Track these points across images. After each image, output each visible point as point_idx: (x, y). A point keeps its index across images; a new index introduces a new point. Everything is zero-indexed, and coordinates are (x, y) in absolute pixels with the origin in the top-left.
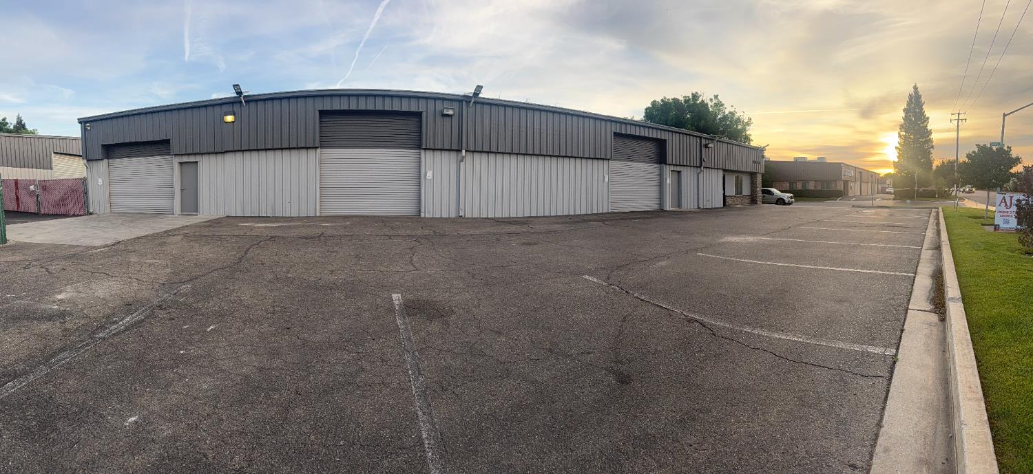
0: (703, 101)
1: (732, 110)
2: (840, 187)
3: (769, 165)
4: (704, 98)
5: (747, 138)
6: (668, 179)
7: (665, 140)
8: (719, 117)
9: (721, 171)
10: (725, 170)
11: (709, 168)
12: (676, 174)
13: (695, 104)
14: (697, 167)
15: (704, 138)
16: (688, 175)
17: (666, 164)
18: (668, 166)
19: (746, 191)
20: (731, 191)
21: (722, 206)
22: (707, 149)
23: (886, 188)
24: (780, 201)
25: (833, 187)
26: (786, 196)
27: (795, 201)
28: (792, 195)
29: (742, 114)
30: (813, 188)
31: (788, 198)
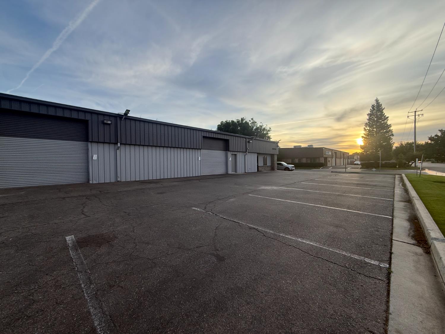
0: (246, 121)
1: (261, 125)
2: (322, 161)
3: (281, 150)
4: (247, 120)
5: (269, 137)
6: (230, 158)
7: (228, 140)
8: (254, 128)
9: (256, 154)
10: (258, 153)
11: (250, 152)
12: (234, 156)
13: (242, 123)
14: (244, 152)
15: (247, 138)
16: (240, 156)
17: (229, 151)
18: (230, 152)
19: (269, 163)
20: (261, 164)
21: (257, 171)
22: (249, 143)
23: (355, 161)
24: (287, 169)
25: (317, 161)
26: (290, 166)
27: (295, 169)
28: (293, 166)
29: (266, 126)
30: (305, 162)
31: (291, 167)
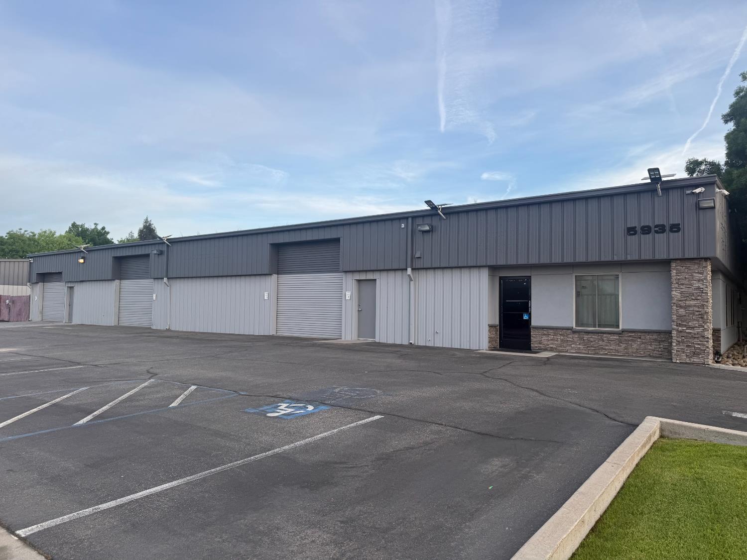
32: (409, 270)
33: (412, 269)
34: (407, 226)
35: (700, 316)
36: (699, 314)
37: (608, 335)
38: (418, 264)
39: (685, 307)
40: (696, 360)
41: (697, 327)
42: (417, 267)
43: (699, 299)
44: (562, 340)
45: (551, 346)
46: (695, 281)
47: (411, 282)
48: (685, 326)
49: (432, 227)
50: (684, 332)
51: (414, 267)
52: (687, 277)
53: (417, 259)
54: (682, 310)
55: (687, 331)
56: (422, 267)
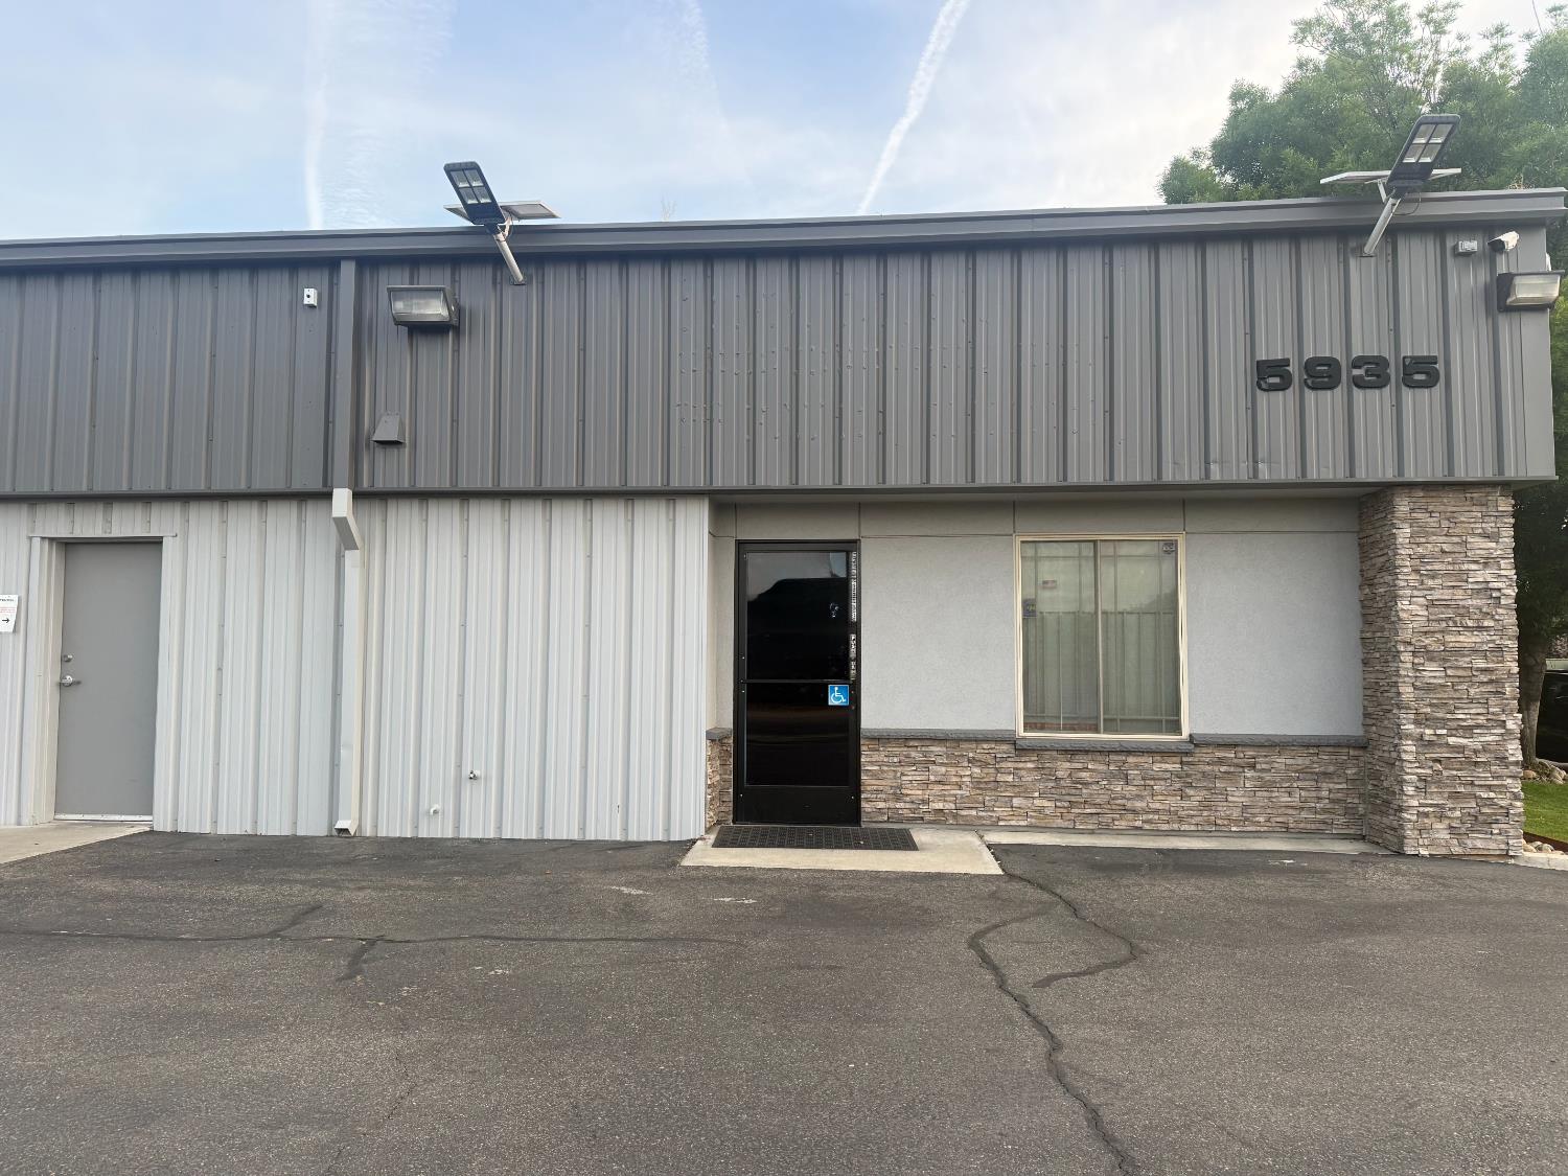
32: (342, 499)
33: (358, 496)
34: (330, 299)
35: (1490, 688)
36: (1491, 682)
37: (1140, 759)
38: (388, 472)
39: (1445, 656)
40: (1478, 842)
41: (1478, 726)
42: (380, 485)
43: (1487, 629)
44: (977, 784)
45: (940, 806)
46: (1476, 562)
47: (348, 554)
48: (1443, 722)
49: (460, 311)
50: (1440, 745)
51: (365, 485)
52: (1446, 547)
53: (380, 453)
54: (1431, 667)
55: (1452, 740)
56: (406, 485)
